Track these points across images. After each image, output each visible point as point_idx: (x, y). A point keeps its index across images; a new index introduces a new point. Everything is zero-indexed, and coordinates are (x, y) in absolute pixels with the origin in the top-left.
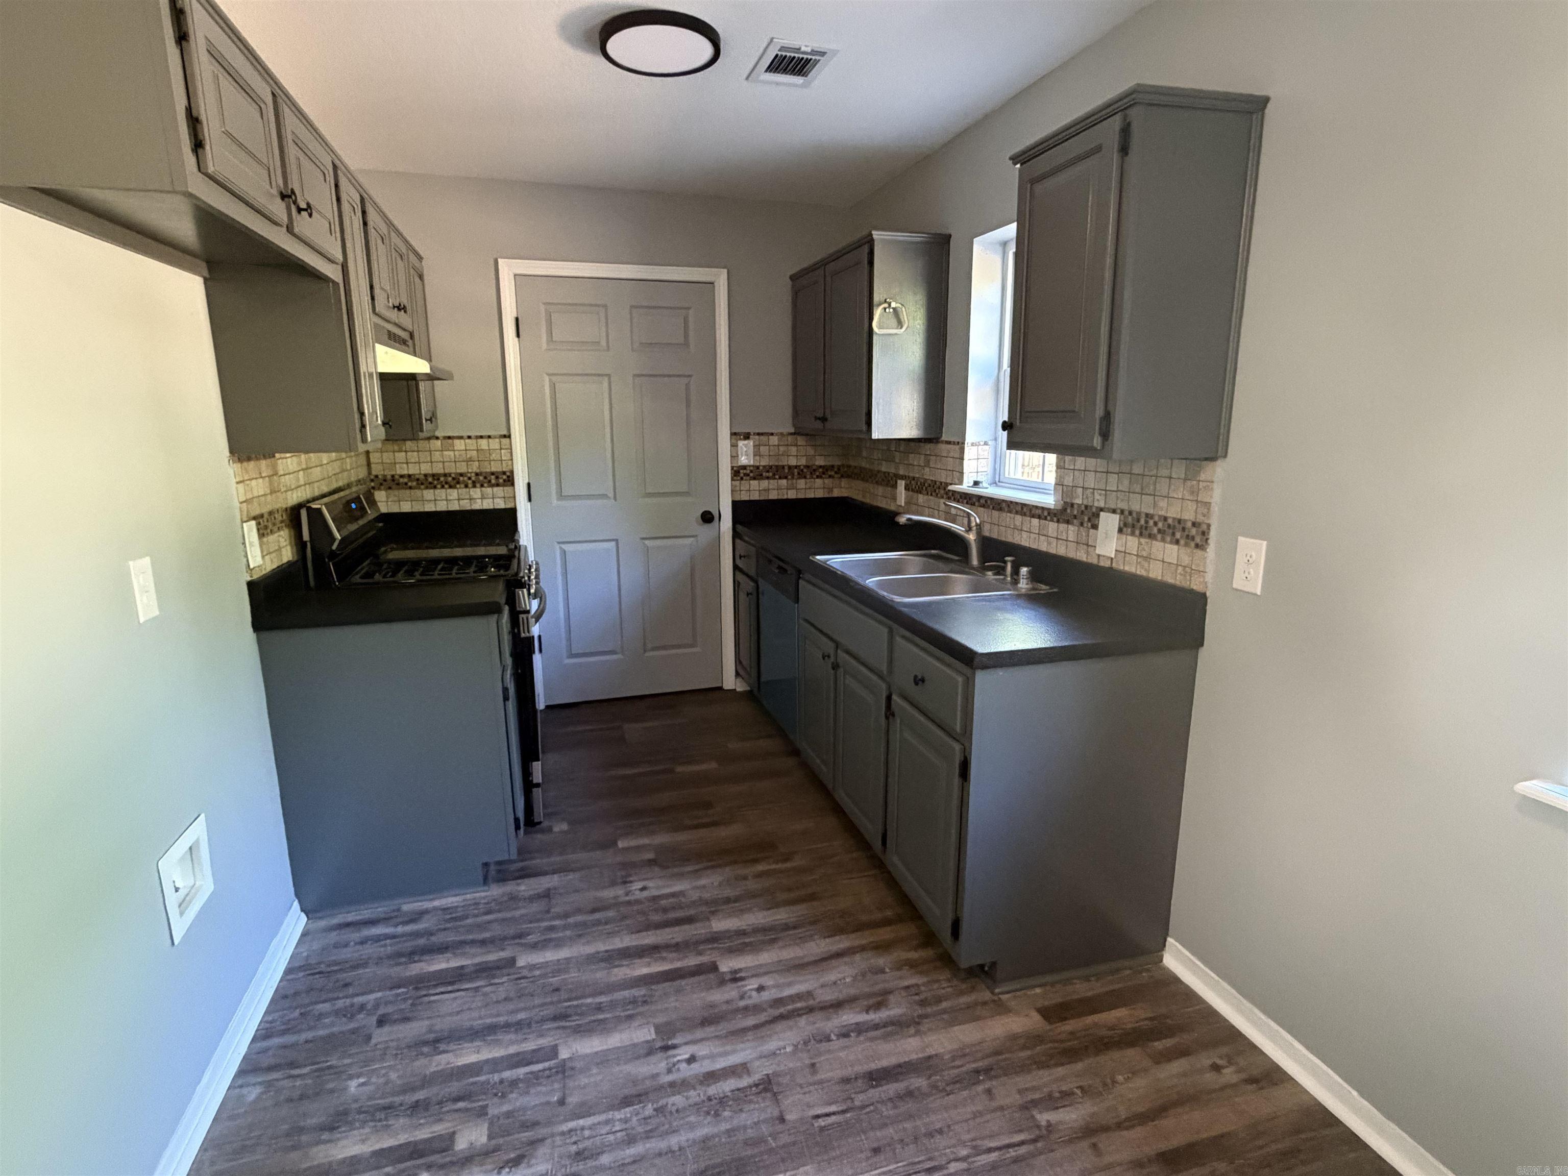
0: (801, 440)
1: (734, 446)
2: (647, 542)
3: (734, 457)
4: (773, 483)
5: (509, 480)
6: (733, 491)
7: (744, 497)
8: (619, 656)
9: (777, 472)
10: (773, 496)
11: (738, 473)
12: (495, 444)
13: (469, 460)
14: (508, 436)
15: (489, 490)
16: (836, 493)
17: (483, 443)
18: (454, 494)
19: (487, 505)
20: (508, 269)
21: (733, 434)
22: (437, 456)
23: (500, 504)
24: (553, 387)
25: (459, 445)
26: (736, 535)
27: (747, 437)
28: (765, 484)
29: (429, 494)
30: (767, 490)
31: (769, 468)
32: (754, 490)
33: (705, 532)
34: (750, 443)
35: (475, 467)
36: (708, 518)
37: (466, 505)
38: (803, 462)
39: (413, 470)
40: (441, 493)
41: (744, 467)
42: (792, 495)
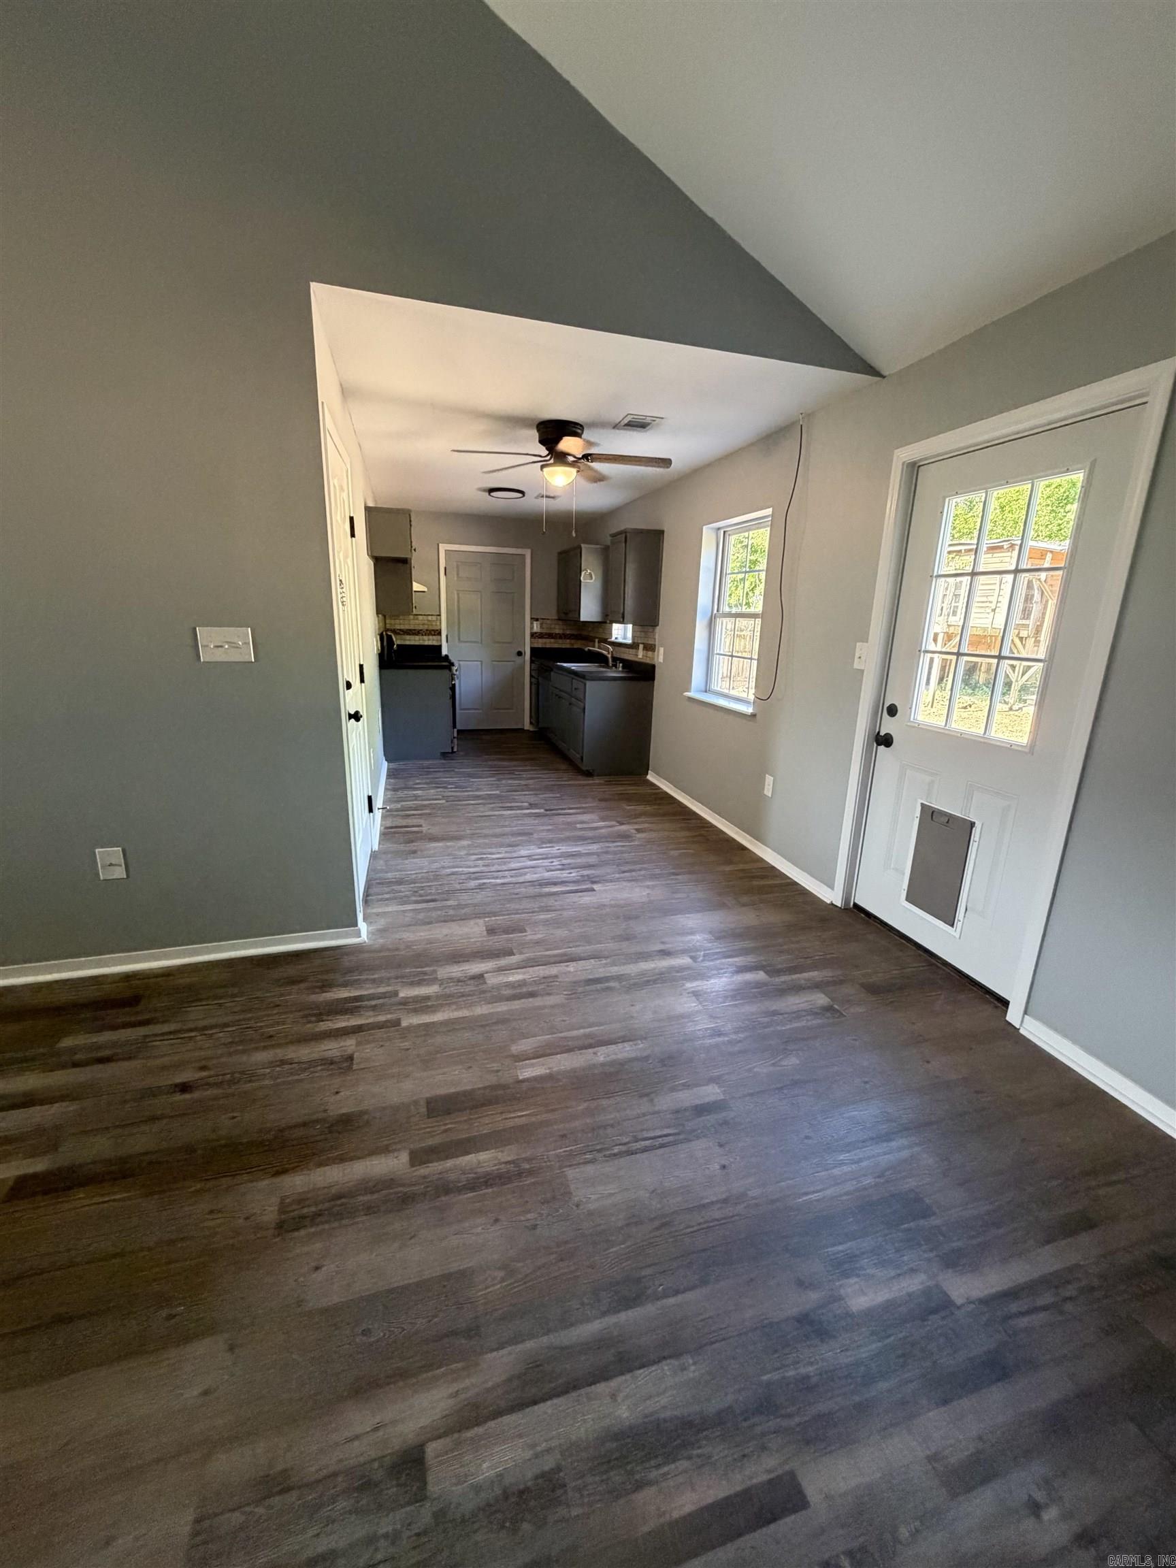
0: (560, 622)
1: (532, 623)
2: (495, 663)
3: (532, 628)
4: (548, 640)
5: (439, 633)
6: (531, 642)
7: (536, 645)
8: (480, 711)
9: (550, 636)
10: (548, 646)
11: (533, 635)
12: (434, 618)
13: (423, 624)
14: (440, 615)
15: (431, 637)
16: (575, 646)
17: (430, 618)
18: (417, 638)
19: (430, 643)
20: (443, 548)
21: (531, 618)
22: (412, 622)
23: (435, 643)
24: (458, 594)
25: (420, 617)
26: (532, 662)
27: (537, 620)
28: (544, 640)
29: (408, 637)
30: (545, 643)
31: (546, 634)
32: (540, 643)
33: (519, 660)
34: (538, 622)
35: (426, 627)
36: (520, 654)
37: (421, 643)
38: (561, 632)
39: (402, 627)
40: (412, 637)
41: (536, 633)
42: (556, 646)
